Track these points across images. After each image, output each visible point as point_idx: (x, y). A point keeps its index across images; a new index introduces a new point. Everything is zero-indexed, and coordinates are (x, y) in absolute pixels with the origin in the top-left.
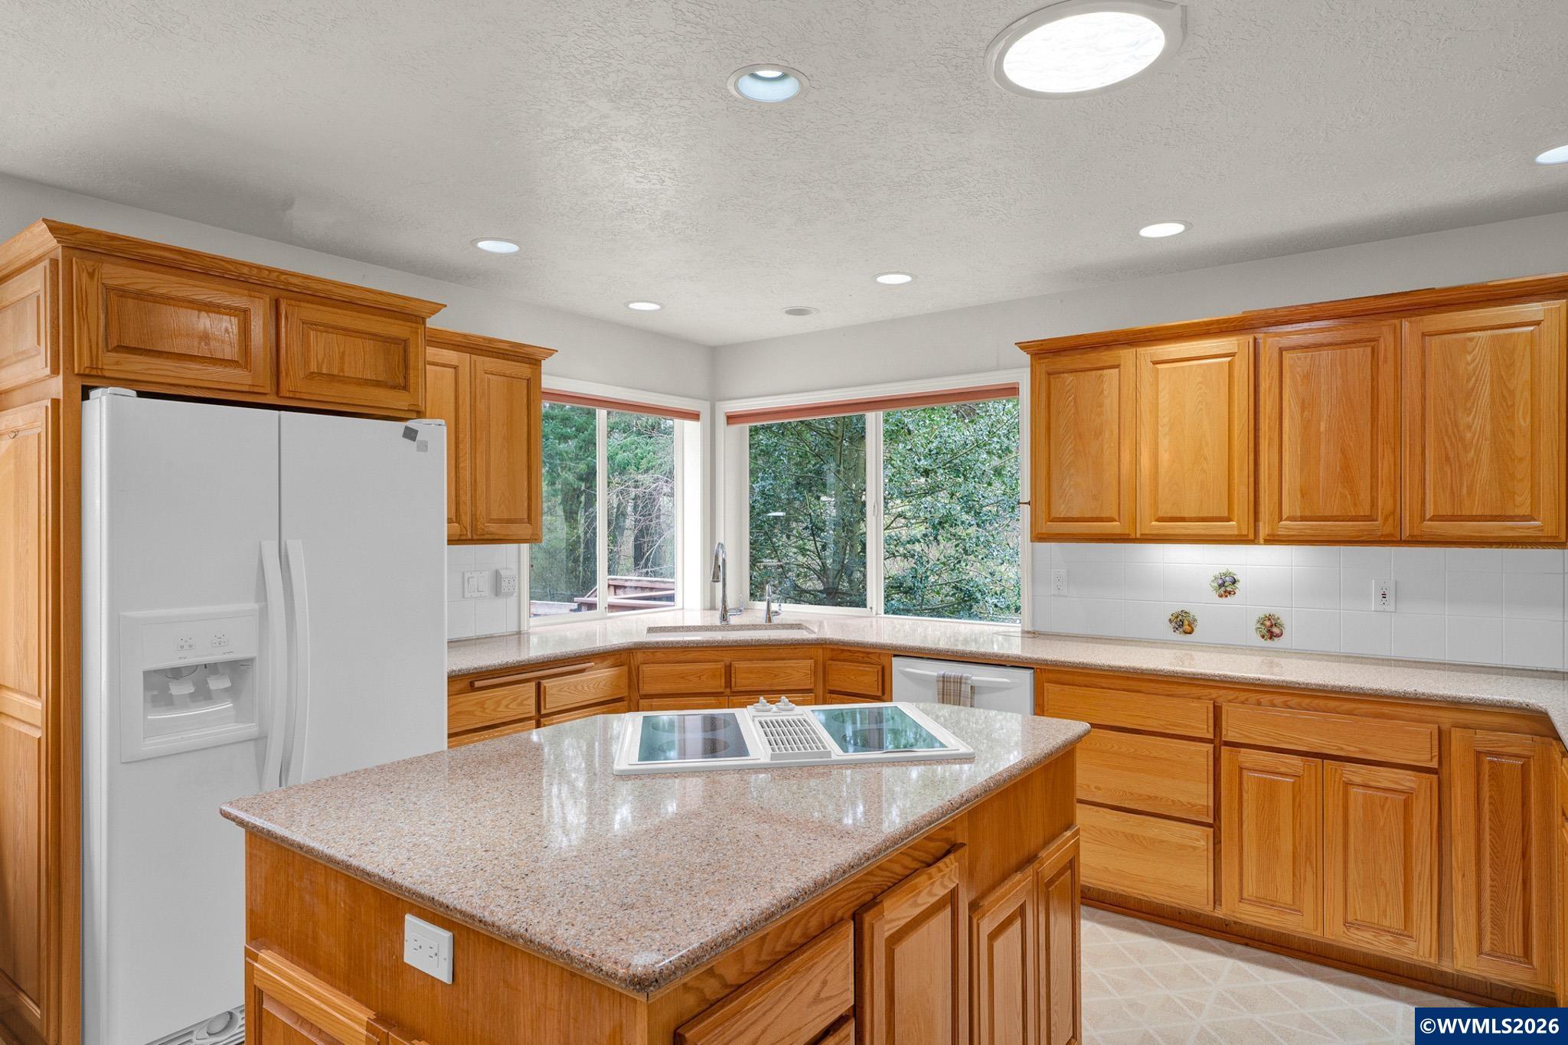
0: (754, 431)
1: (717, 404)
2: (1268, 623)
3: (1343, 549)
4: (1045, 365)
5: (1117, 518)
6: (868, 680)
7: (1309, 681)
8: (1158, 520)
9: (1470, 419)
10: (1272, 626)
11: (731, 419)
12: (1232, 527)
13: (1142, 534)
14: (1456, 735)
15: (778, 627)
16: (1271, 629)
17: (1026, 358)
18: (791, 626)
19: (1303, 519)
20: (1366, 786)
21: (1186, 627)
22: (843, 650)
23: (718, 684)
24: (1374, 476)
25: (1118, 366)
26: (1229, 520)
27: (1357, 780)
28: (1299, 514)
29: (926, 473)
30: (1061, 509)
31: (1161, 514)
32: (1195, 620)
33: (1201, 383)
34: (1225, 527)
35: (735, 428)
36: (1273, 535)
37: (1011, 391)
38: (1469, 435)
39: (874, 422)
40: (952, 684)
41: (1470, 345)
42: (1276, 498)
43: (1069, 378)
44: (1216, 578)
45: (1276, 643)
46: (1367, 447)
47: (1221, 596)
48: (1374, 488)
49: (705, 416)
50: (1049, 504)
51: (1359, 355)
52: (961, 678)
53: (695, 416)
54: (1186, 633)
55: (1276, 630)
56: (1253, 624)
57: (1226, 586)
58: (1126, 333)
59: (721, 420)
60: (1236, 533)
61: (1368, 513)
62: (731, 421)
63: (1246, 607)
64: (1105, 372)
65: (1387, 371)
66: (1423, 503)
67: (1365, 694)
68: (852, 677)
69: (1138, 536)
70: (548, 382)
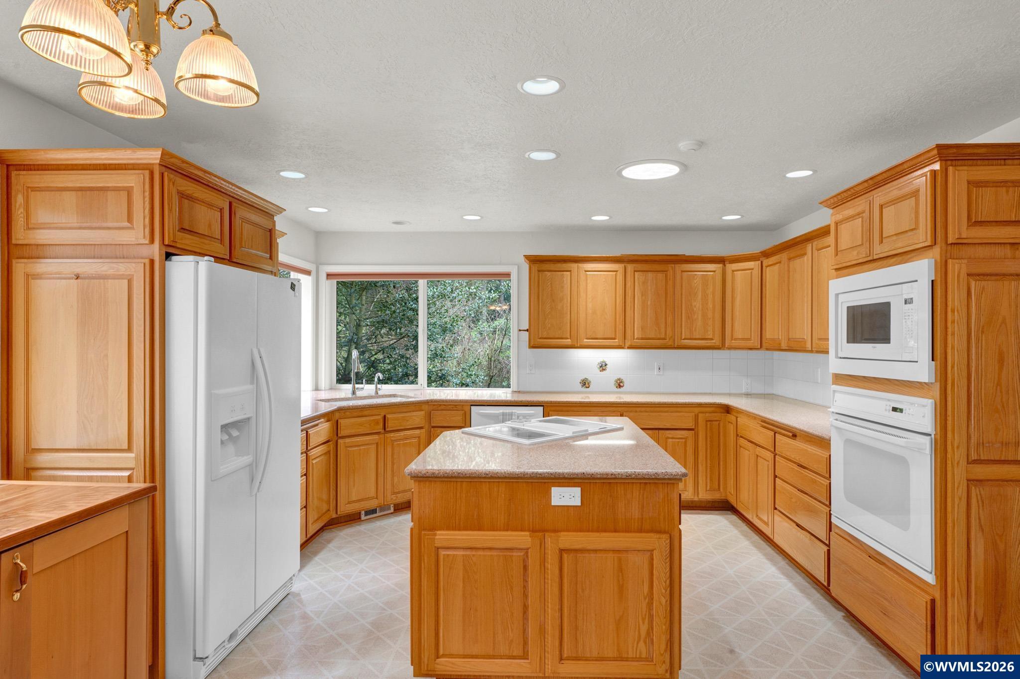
0: (341, 283)
1: (320, 266)
2: (619, 382)
3: (646, 351)
4: (535, 267)
5: (569, 337)
6: (458, 418)
7: (654, 401)
8: (587, 339)
9: (696, 303)
10: (620, 383)
12: (616, 342)
13: (580, 345)
14: (700, 415)
15: (383, 396)
16: (620, 384)
18: (390, 396)
19: (642, 339)
20: (672, 438)
21: (587, 385)
22: (440, 405)
23: (380, 428)
24: (666, 323)
25: (570, 271)
26: (615, 339)
27: (670, 436)
28: (640, 337)
30: (544, 333)
31: (588, 337)
32: (590, 382)
33: (604, 282)
34: (614, 342)
35: (329, 281)
36: (631, 345)
38: (695, 309)
40: (508, 416)
41: (696, 277)
42: (633, 330)
43: (548, 274)
44: (599, 364)
45: (622, 389)
46: (664, 312)
47: (601, 371)
48: (666, 328)
49: (314, 273)
50: (538, 331)
51: (661, 276)
52: (512, 413)
53: (307, 272)
54: (586, 387)
55: (621, 384)
56: (613, 382)
57: (603, 367)
58: (574, 257)
59: (323, 276)
60: (618, 344)
61: (664, 337)
62: (329, 277)
63: (610, 376)
64: (565, 273)
65: (670, 283)
66: (681, 334)
67: (673, 404)
68: (448, 418)
69: (578, 346)
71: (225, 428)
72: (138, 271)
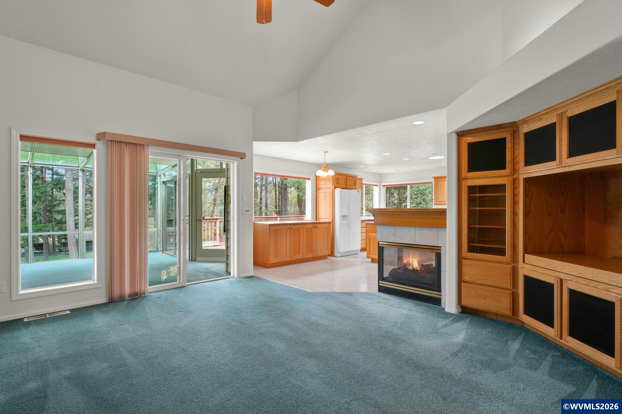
0: (386, 188)
1: (381, 183)
4: (436, 180)
11: (383, 186)
17: (434, 179)
29: (416, 195)
30: (438, 201)
35: (384, 187)
37: (432, 183)
39: (409, 187)
43: (439, 182)
49: (379, 185)
50: (437, 200)
53: (377, 186)
59: (382, 186)
70: (364, 182)
71: (343, 216)
72: (330, 191)
